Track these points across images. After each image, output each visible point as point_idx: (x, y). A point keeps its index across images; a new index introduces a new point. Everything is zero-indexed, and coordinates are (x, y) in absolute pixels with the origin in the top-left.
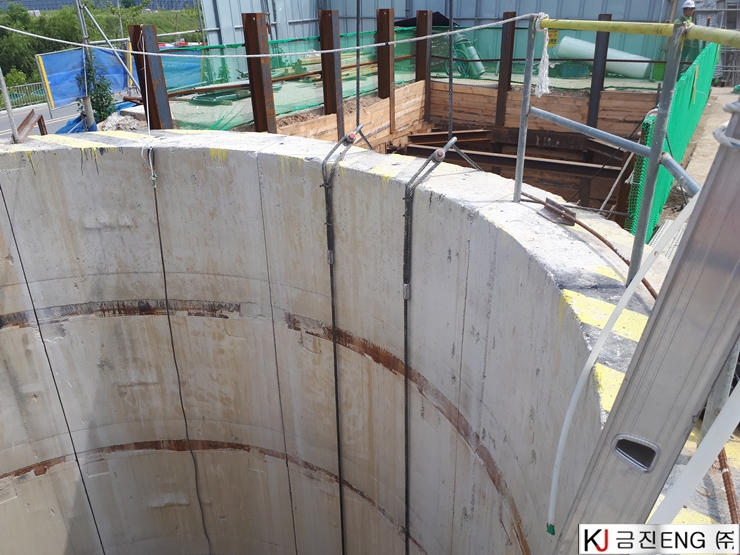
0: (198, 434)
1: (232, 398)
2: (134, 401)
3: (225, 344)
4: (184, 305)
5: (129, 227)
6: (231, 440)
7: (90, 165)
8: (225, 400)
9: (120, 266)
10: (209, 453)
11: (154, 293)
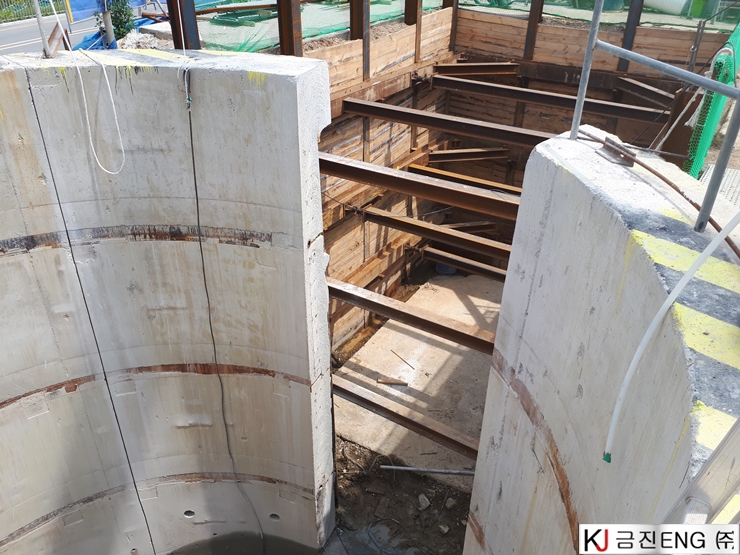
0: (225, 360)
1: (260, 325)
2: (162, 325)
3: (255, 273)
4: (216, 233)
5: (162, 150)
6: (257, 366)
7: (124, 85)
8: (253, 327)
9: (152, 190)
10: (233, 378)
11: (186, 219)
